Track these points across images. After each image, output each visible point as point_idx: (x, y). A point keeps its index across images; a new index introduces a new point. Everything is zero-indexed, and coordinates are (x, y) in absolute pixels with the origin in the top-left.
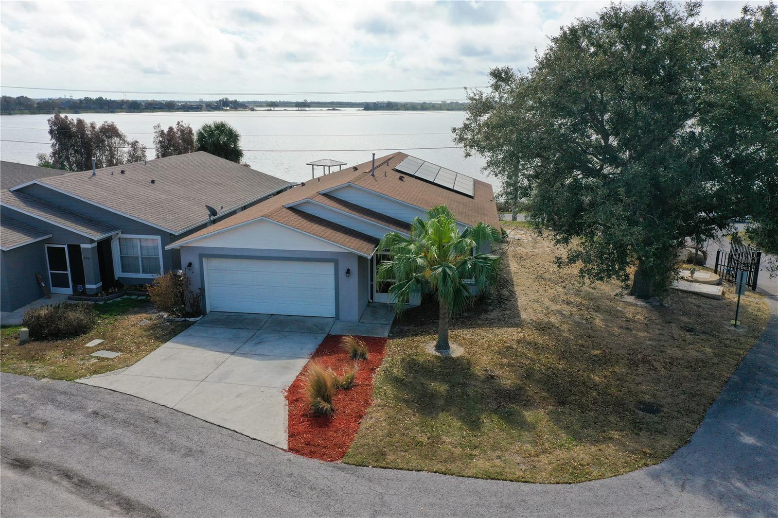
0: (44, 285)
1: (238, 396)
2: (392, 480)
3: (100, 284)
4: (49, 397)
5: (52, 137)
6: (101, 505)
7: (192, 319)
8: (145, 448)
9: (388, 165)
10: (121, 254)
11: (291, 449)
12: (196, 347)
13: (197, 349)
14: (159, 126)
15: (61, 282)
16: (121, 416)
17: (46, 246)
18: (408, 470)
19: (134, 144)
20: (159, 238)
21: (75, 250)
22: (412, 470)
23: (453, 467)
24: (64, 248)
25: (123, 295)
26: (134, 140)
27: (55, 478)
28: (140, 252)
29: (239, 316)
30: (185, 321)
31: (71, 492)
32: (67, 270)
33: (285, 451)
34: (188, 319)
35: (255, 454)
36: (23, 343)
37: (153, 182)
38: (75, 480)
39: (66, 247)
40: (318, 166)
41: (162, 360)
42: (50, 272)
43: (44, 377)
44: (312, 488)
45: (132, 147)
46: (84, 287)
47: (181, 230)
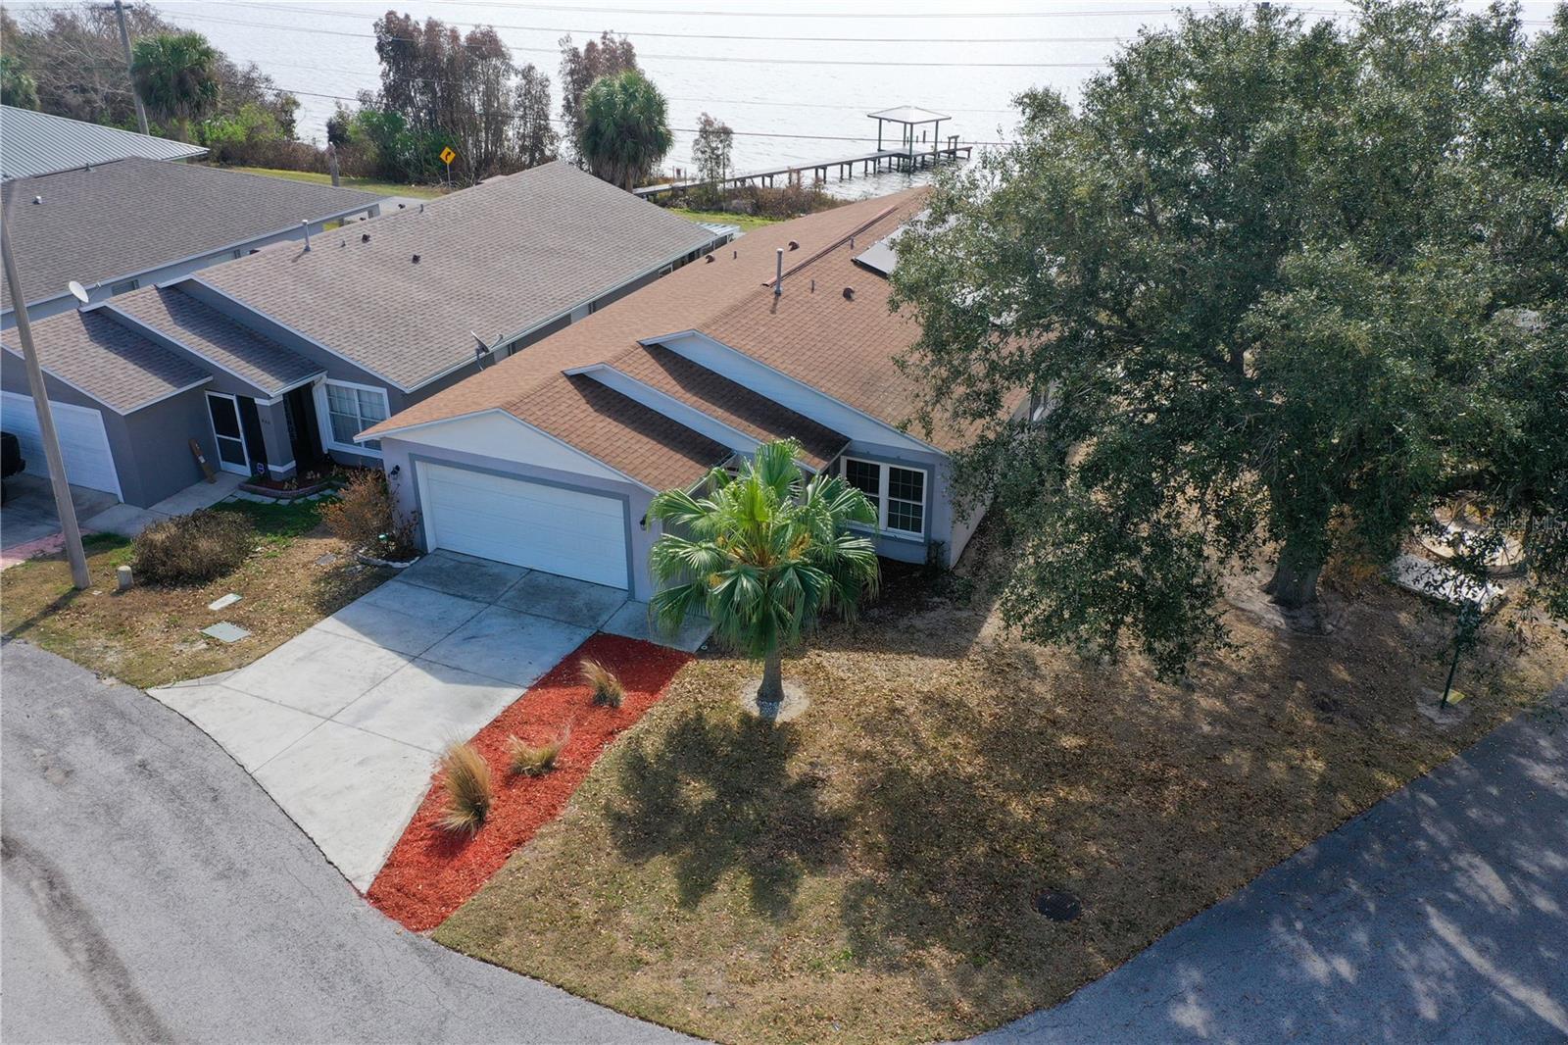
0: (203, 461)
1: (361, 763)
2: (481, 989)
3: (293, 464)
4: (99, 719)
5: (382, 58)
6: (66, 947)
7: (398, 565)
8: (174, 850)
9: (852, 246)
10: (332, 410)
11: (370, 895)
12: (366, 635)
13: (366, 639)
14: (568, 40)
15: (233, 454)
16: (174, 777)
17: (207, 393)
18: (520, 973)
19: (527, 73)
20: (384, 391)
21: (247, 405)
22: (525, 975)
23: (593, 981)
24: (232, 401)
25: (324, 490)
26: (527, 64)
27: (35, 884)
28: (358, 412)
30: (386, 566)
31: (40, 915)
32: (239, 437)
33: (361, 895)
34: (390, 563)
35: (316, 894)
36: (122, 590)
37: (416, 259)
38: (57, 893)
39: (234, 399)
40: (889, 120)
41: (299, 659)
42: (216, 436)
43: (111, 674)
44: (356, 980)
45: (525, 77)
46: (266, 468)
47: (419, 382)
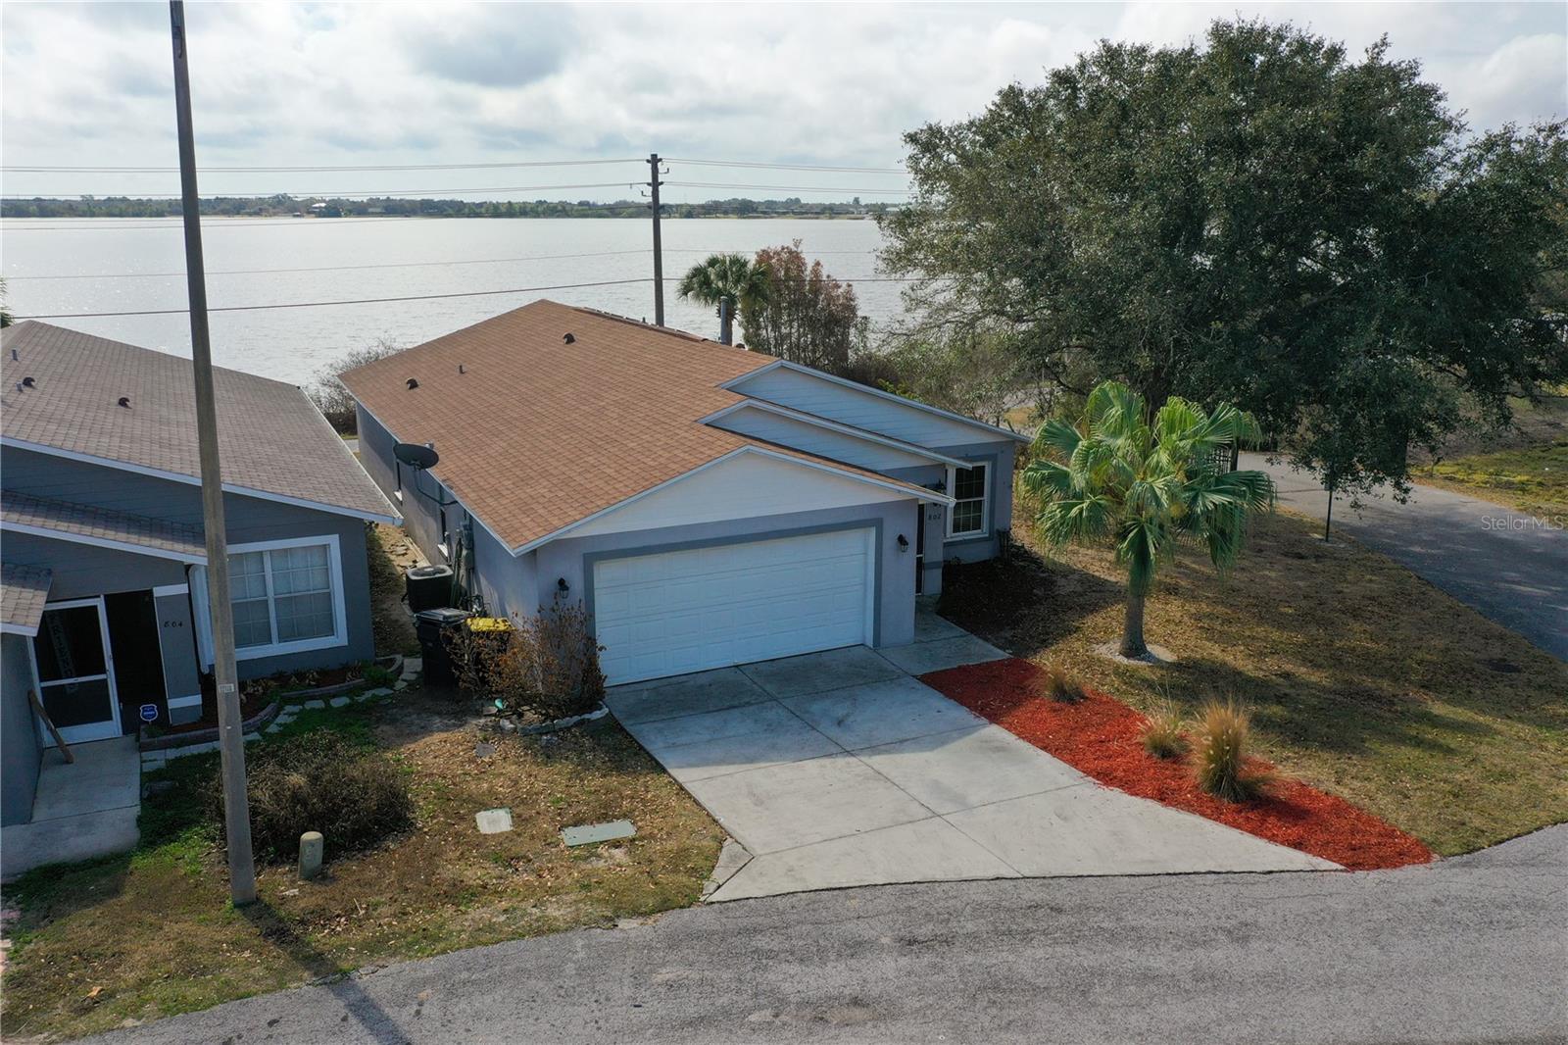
20: (333, 541)
24: (95, 607)
25: (283, 707)
28: (271, 587)
29: (670, 684)
32: (103, 671)
33: (1346, 871)
37: (123, 403)
39: (100, 604)
42: (39, 686)
46: (162, 707)
